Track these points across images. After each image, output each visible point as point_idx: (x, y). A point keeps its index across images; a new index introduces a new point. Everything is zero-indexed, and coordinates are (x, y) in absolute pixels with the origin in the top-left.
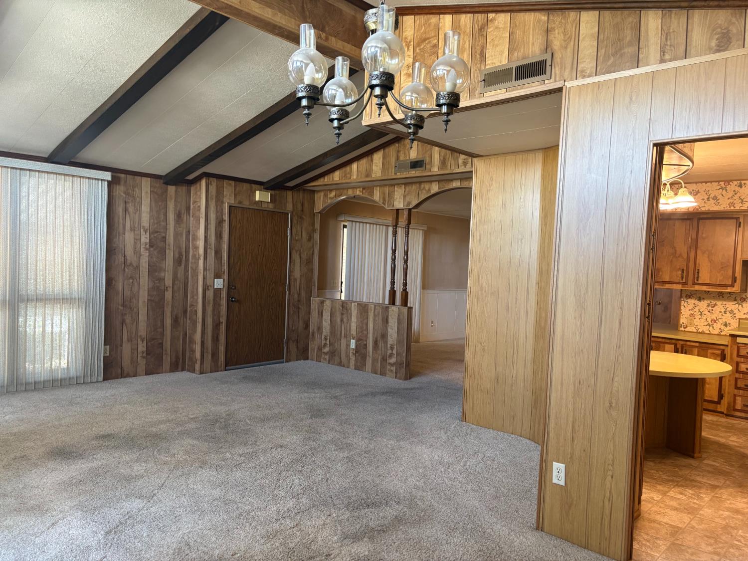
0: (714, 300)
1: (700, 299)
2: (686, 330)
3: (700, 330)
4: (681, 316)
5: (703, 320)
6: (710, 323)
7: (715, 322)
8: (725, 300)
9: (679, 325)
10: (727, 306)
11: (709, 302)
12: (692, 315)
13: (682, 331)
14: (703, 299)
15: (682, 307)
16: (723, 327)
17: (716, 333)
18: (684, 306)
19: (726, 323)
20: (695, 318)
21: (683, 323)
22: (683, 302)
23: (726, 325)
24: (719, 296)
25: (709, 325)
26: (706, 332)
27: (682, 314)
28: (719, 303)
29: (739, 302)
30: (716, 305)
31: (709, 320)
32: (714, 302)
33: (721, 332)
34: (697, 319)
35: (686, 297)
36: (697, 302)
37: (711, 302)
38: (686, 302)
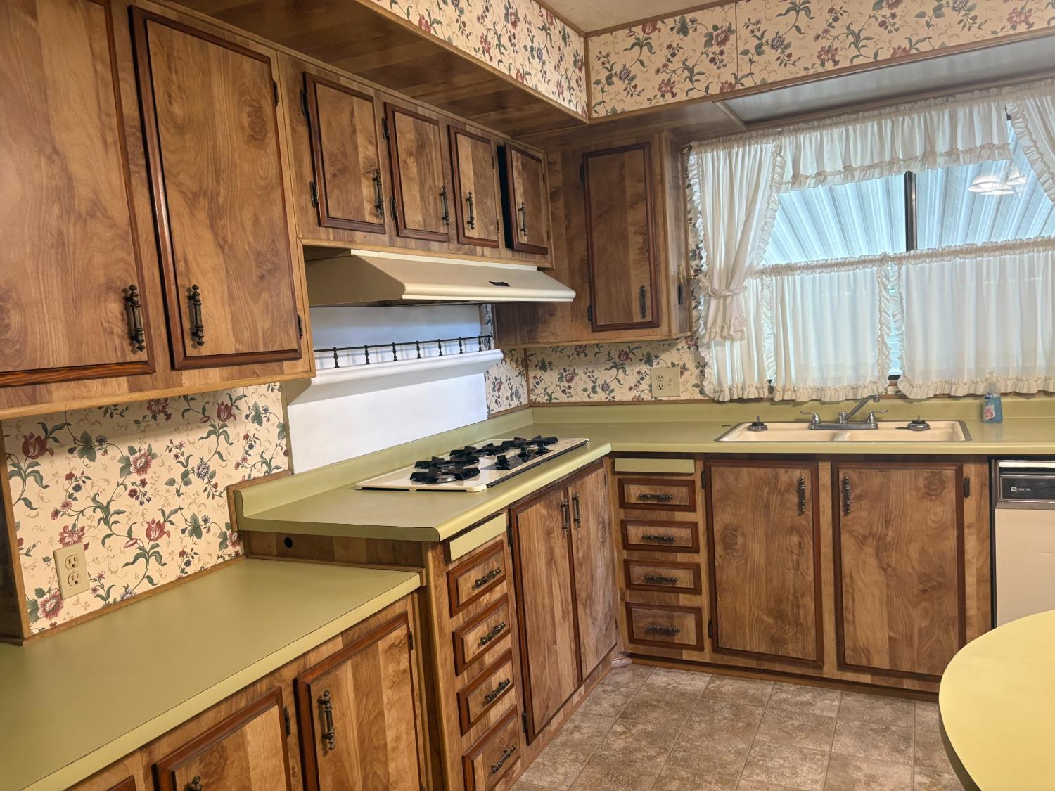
0: (141, 439)
1: (87, 447)
2: (60, 619)
3: (116, 595)
4: (23, 559)
5: (118, 542)
6: (147, 544)
7: (162, 532)
8: (177, 430)
9: (25, 611)
10: (187, 450)
11: (126, 453)
12: (72, 533)
13: (42, 632)
14: (101, 441)
15: (19, 512)
16: (189, 542)
17: (174, 578)
18: (28, 504)
19: (195, 519)
20: (86, 546)
21: (40, 592)
22: (15, 484)
23: (196, 531)
24: (154, 417)
25: (143, 554)
26: (138, 591)
27: (25, 546)
28: (159, 445)
29: (218, 423)
30: (150, 455)
31: (140, 533)
32: (145, 447)
33: (188, 564)
34: (96, 548)
35: (26, 452)
36: (77, 463)
37: (132, 451)
38: (31, 479)
